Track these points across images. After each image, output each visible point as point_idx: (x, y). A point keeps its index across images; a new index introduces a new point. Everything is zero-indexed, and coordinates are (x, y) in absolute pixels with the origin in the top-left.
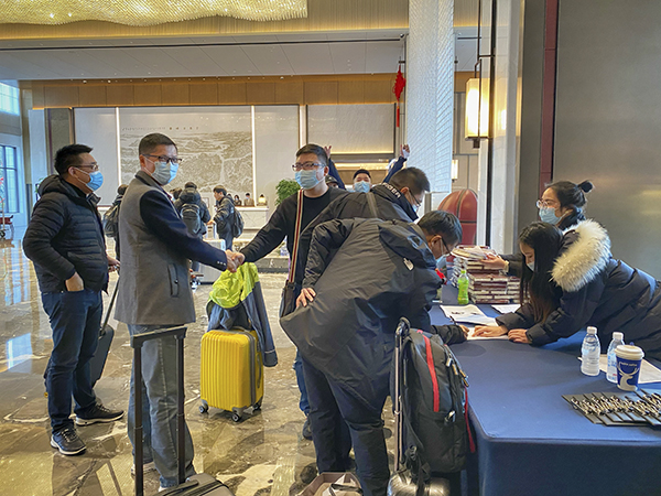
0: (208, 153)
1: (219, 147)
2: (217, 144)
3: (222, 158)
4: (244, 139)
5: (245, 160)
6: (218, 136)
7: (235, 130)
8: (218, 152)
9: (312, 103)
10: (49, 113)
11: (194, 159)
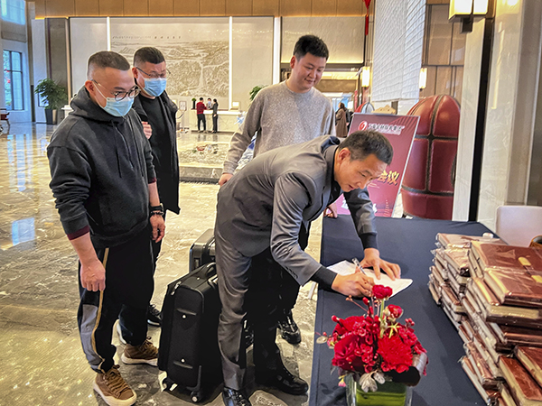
0: (189, 61)
1: (199, 55)
2: (197, 52)
3: (201, 65)
4: (222, 48)
5: (223, 67)
6: (198, 45)
7: (214, 39)
8: (198, 60)
9: (286, 15)
10: (49, 23)
11: (176, 66)
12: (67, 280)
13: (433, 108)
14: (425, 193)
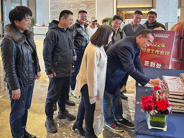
0: (80, 8)
1: (84, 6)
4: (93, 3)
5: (93, 10)
6: (83, 2)
11: (75, 10)
12: (43, 89)
13: (181, 27)
14: (179, 60)
